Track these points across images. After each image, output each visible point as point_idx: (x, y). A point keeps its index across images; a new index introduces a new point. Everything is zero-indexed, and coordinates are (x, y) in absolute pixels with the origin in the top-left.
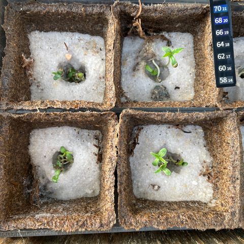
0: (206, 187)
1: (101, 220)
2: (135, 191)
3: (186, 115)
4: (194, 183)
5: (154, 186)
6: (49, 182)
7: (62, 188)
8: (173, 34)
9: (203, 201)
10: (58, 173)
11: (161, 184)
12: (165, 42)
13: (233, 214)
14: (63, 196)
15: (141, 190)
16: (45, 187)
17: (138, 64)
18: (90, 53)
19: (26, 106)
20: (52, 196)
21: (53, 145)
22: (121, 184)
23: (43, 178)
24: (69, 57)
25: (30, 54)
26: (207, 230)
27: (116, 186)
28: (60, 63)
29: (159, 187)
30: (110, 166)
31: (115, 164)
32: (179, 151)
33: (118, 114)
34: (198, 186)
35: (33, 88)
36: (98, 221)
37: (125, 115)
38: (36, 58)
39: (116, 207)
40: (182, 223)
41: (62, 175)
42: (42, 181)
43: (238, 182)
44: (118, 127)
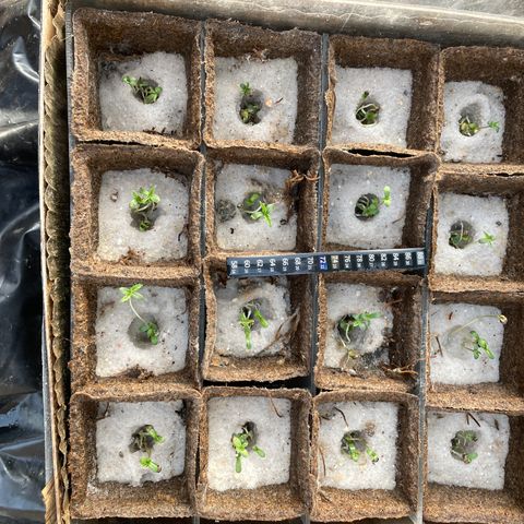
0: (114, 254)
1: (82, 125)
2: (110, 173)
3: (197, 223)
4: (120, 241)
5: (116, 194)
6: (121, 75)
7: (113, 89)
8: (295, 227)
9: (99, 249)
10: (134, 83)
11: (118, 204)
12: (285, 218)
13: (87, 269)
14: (104, 90)
15: (112, 180)
16: (114, 70)
17: (260, 184)
18: (273, 129)
19: (208, 50)
20: (104, 78)
21: (165, 80)
22: (122, 149)
23: (126, 68)
24: (269, 104)
25: (272, 58)
26: (69, 239)
27: (119, 143)
28: (261, 93)
29: (115, 201)
30: (141, 137)
31: (144, 143)
32: (157, 227)
33: (199, 150)
34: (116, 245)
35: (232, 61)
36: (81, 122)
37: (197, 156)
38: (266, 66)
39: (97, 142)
40: (78, 213)
41: (130, 89)
42: (122, 66)
43: (123, 276)
44: (184, 148)
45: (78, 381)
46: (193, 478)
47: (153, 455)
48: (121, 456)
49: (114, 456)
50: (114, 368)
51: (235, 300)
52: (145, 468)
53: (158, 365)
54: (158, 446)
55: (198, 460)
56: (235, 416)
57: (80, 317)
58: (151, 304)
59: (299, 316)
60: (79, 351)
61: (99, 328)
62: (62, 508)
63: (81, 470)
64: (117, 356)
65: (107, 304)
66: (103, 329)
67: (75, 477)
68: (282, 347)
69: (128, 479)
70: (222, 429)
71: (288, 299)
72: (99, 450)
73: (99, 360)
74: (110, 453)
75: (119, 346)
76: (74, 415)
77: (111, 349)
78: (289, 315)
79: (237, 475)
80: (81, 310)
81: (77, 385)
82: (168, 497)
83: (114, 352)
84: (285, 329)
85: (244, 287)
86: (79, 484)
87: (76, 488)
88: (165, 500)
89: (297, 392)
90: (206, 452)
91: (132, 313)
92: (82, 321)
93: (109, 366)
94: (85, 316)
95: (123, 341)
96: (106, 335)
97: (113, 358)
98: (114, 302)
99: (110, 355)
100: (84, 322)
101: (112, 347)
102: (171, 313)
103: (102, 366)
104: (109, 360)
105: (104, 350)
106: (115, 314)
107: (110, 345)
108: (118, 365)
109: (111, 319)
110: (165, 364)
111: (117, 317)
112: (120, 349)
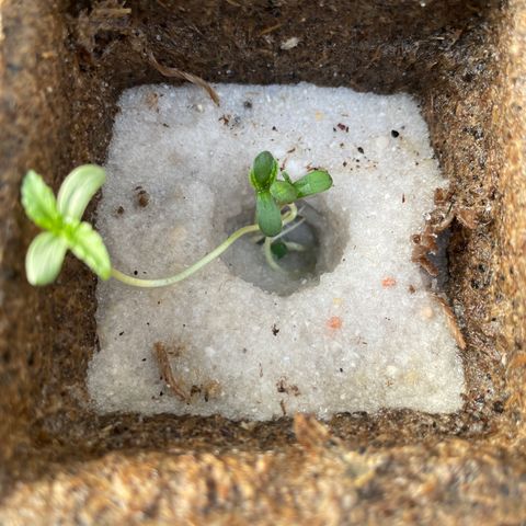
50: (426, 340)
53: (406, 184)
58: (176, 210)
60: (370, 494)
61: (261, 404)
64: (375, 333)
65: (164, 376)
66: (267, 387)
73: (395, 400)
75: (335, 324)
77: (351, 355)
83: (360, 342)
91: (203, 275)
92: (212, 485)
93: (418, 364)
94: (186, 465)
95: (319, 309)
96: (292, 374)
97: (386, 348)
98: (157, 346)
99: (370, 357)
100: (218, 473)
101: (340, 352)
102: (215, 143)
103: (420, 388)
104: (391, 362)
105: (352, 382)
106: (209, 341)
107: (330, 360)
108: (414, 326)
109: (228, 357)
110: (402, 162)
111: (220, 331)
112: (348, 319)
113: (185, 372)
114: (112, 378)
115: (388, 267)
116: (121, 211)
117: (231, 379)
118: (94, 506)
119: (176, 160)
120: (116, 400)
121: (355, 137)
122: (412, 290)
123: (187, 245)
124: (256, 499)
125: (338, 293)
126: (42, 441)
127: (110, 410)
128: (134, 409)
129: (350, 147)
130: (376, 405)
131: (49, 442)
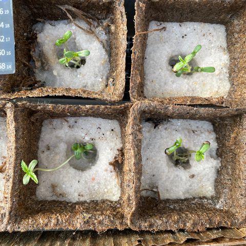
45: (117, 222)
46: (218, 111)
47: (193, 149)
48: (193, 176)
49: (193, 183)
51: (55, 73)
52: (204, 156)
54: (186, 144)
55: (201, 106)
56: (163, 74)
57: (53, 221)
58: (57, 150)
59: (67, 6)
60: (87, 222)
62: (240, 240)
63: (204, 218)
64: (103, 181)
67: (210, 223)
68: (100, 28)
69: (214, 171)
70: (174, 86)
71: (56, 22)
72: (187, 196)
73: (105, 197)
74: (190, 186)
75: (93, 179)
76: (151, 225)
77: (97, 186)
78: (71, 22)
79: (217, 72)
80: (46, 221)
81: (121, 224)
82: (233, 136)
83: (99, 183)
84: (84, 25)
85: (43, 64)
86: (217, 219)
87: (220, 223)
88: (235, 138)
89: (138, 5)
90: (193, 98)
91: (63, 167)
92: (58, 220)
93: (112, 189)
94: (54, 216)
95: (90, 176)
96: (82, 192)
97: (105, 185)
98: (52, 184)
99: (101, 187)
100: (59, 218)
101: (94, 186)
102: (67, 133)
103: (111, 194)
104: (106, 188)
105: (96, 193)
106: (63, 184)
107: (92, 188)
108: (111, 180)
109: (68, 187)
110: (113, 138)
111: (66, 181)
112: (96, 178)
113: (58, 190)
114: (42, 192)
115: (106, 166)
116: (43, 152)
117: (68, 192)
118: (36, 223)
119: (57, 137)
120: (42, 197)
121: (103, 131)
122: (111, 172)
123: (59, 160)
124: (65, 223)
125: (94, 172)
126: (27, 209)
127: (41, 199)
128: (46, 199)
129: (101, 133)
130: (101, 198)
131: (28, 209)
